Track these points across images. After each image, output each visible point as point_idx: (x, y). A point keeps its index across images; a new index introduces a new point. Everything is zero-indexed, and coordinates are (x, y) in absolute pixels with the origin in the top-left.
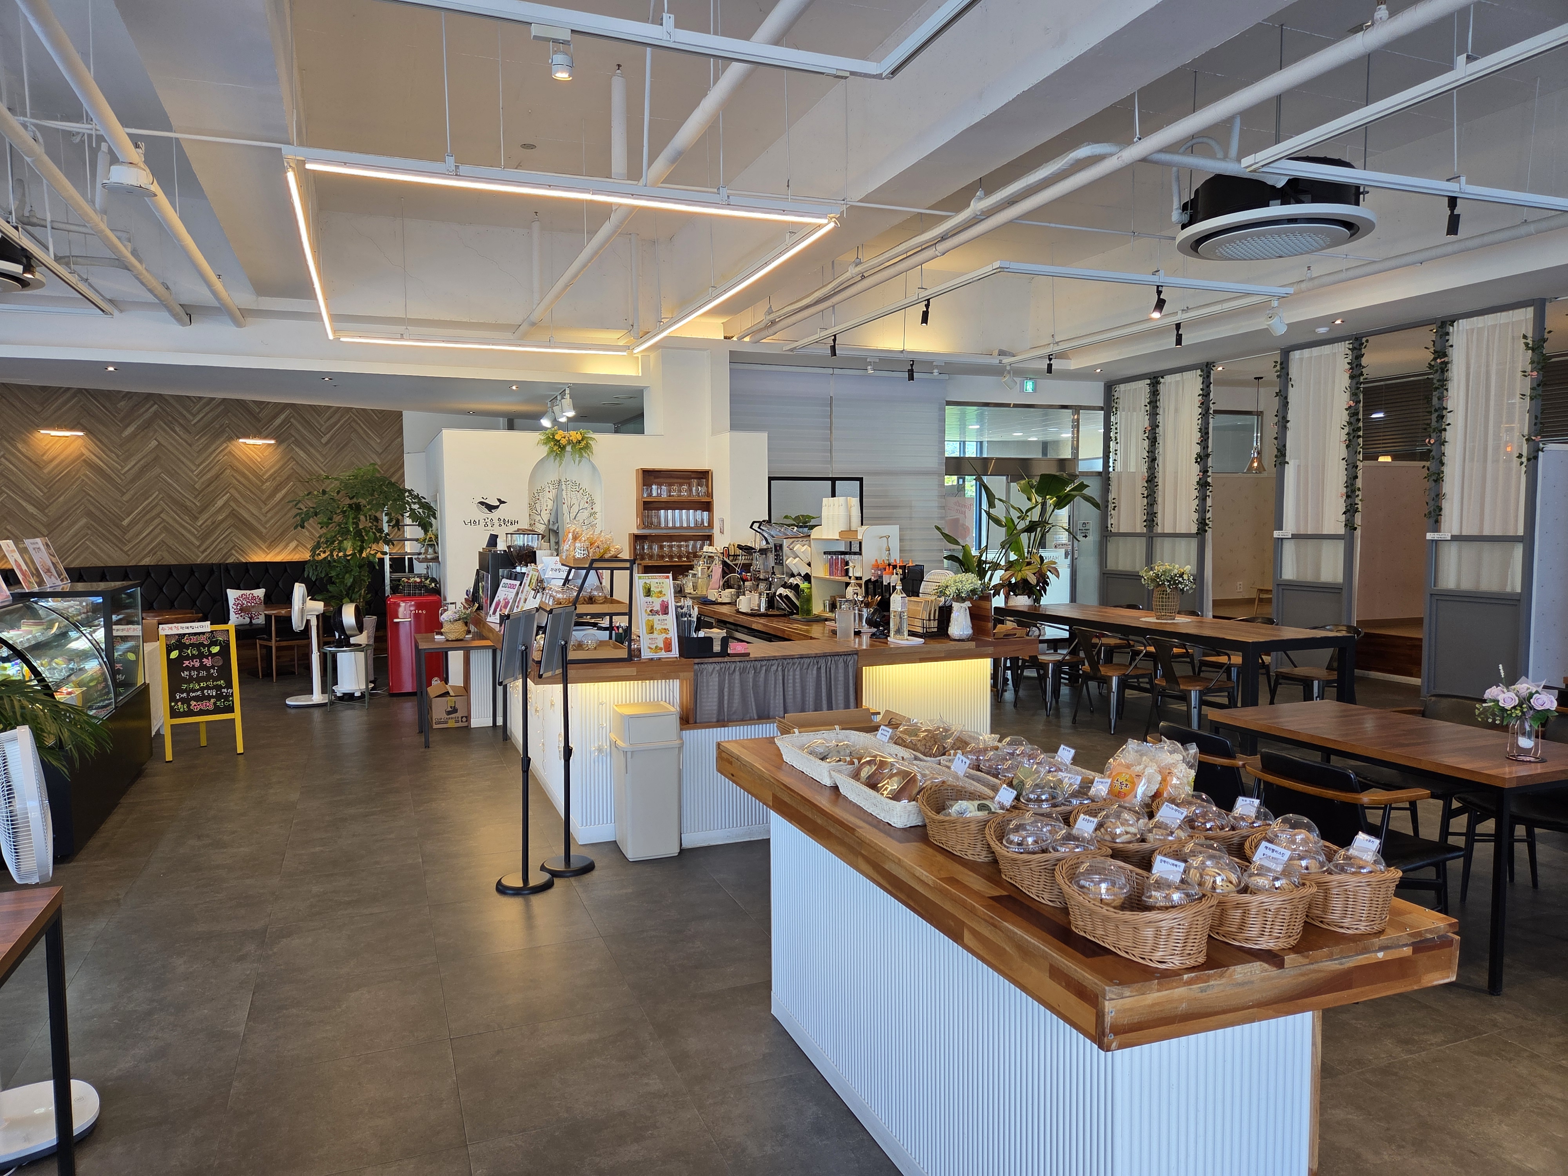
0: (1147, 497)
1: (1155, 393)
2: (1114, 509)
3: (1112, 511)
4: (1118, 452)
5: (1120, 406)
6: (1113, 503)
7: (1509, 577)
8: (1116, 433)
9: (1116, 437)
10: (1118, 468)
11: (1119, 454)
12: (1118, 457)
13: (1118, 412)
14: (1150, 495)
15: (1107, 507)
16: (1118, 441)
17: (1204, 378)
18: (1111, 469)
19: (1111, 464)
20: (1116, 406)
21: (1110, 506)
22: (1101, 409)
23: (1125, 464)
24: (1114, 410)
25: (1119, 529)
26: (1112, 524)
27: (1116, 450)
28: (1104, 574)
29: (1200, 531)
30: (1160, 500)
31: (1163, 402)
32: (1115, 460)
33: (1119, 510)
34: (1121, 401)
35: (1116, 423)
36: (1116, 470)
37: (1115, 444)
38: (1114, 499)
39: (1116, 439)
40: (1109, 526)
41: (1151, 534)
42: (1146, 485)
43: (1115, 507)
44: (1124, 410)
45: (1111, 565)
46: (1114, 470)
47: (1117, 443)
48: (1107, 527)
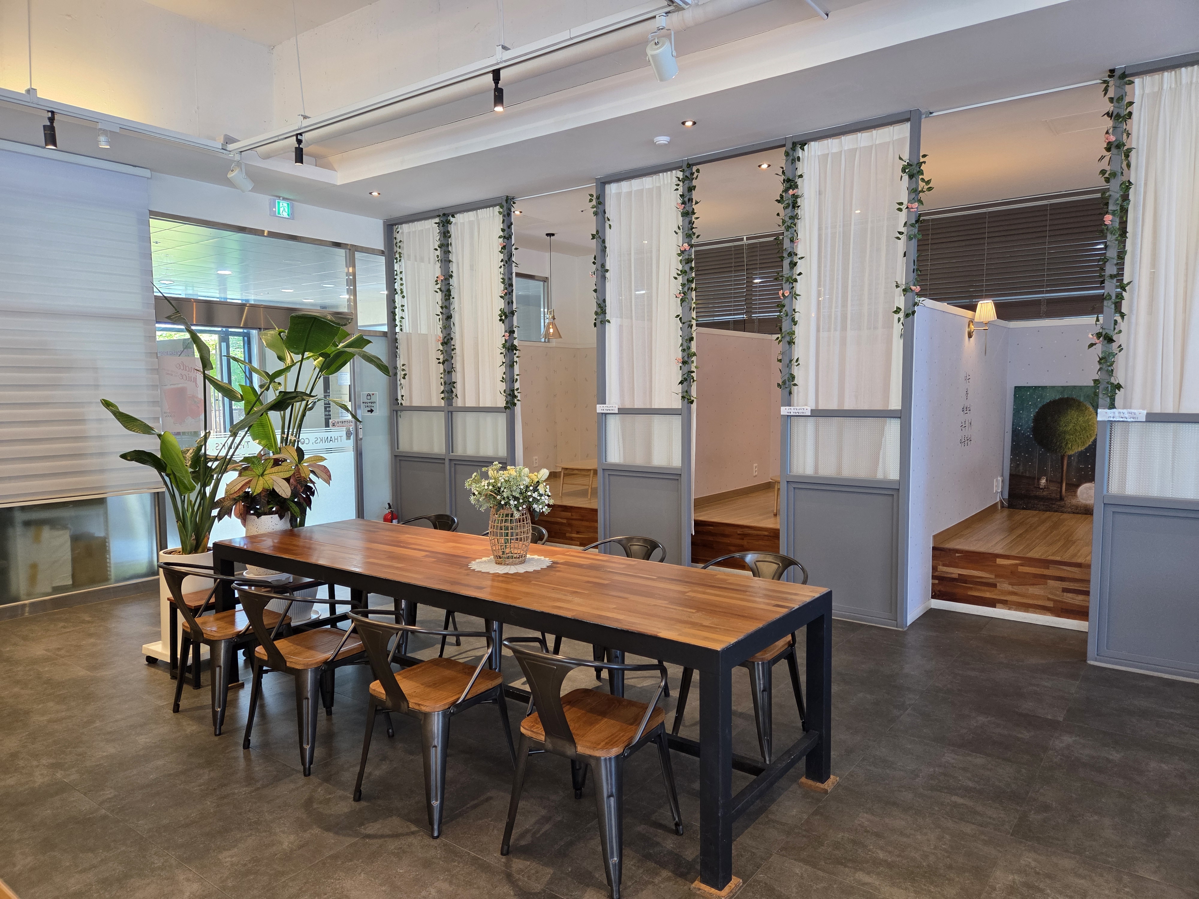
0: (443, 363)
1: (446, 235)
2: (404, 378)
3: (402, 380)
4: (405, 308)
5: (405, 252)
6: (403, 370)
7: (881, 460)
8: (402, 284)
9: (401, 290)
10: (407, 328)
11: (406, 310)
12: (405, 315)
13: (403, 260)
14: (447, 360)
15: (396, 374)
16: (405, 294)
17: (504, 216)
18: (398, 329)
19: (397, 322)
20: (399, 250)
21: (399, 373)
22: (382, 253)
23: (415, 323)
24: (398, 256)
25: (411, 401)
26: (402, 396)
27: (403, 306)
28: (396, 456)
29: (509, 405)
30: (458, 366)
31: (456, 248)
32: (402, 318)
33: (410, 379)
34: (404, 245)
35: (401, 273)
36: (404, 330)
37: (400, 297)
38: (403, 365)
39: (402, 292)
40: (399, 398)
41: (451, 409)
42: (441, 348)
43: (405, 375)
44: (409, 259)
45: (404, 446)
46: (401, 330)
47: (403, 297)
48: (397, 400)
